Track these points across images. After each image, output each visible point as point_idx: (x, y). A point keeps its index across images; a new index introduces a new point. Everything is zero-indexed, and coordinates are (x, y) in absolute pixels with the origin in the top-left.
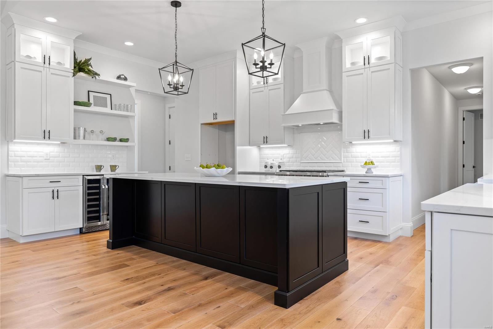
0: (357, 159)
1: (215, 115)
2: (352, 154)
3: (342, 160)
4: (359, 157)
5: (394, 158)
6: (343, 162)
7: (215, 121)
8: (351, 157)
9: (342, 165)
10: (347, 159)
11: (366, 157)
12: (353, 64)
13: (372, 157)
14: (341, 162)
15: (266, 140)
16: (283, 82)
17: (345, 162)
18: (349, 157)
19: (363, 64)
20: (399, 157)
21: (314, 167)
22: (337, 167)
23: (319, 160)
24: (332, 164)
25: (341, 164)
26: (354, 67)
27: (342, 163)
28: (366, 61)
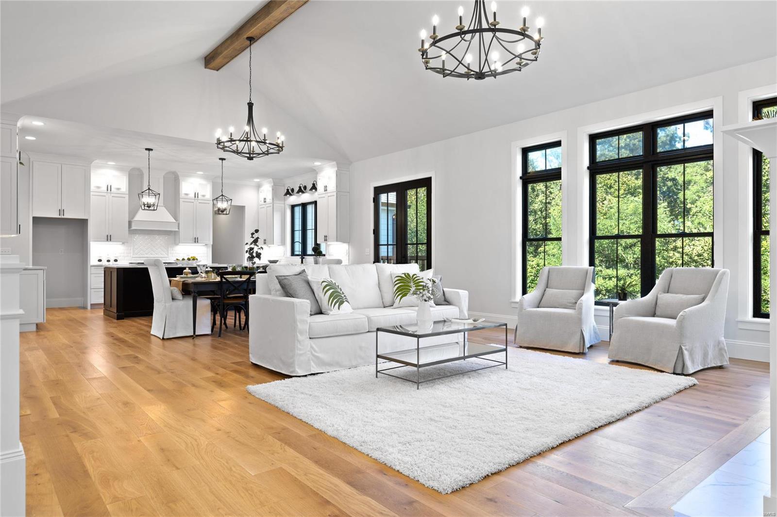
0: (179, 254)
1: (61, 211)
3: (169, 256)
4: (181, 254)
5: (205, 255)
7: (63, 217)
8: (176, 253)
10: (172, 255)
11: (187, 254)
12: (186, 194)
15: (109, 238)
16: (127, 193)
17: (171, 257)
18: (174, 253)
19: (194, 196)
23: (150, 255)
24: (160, 258)
25: (168, 258)
26: (186, 197)
28: (196, 195)
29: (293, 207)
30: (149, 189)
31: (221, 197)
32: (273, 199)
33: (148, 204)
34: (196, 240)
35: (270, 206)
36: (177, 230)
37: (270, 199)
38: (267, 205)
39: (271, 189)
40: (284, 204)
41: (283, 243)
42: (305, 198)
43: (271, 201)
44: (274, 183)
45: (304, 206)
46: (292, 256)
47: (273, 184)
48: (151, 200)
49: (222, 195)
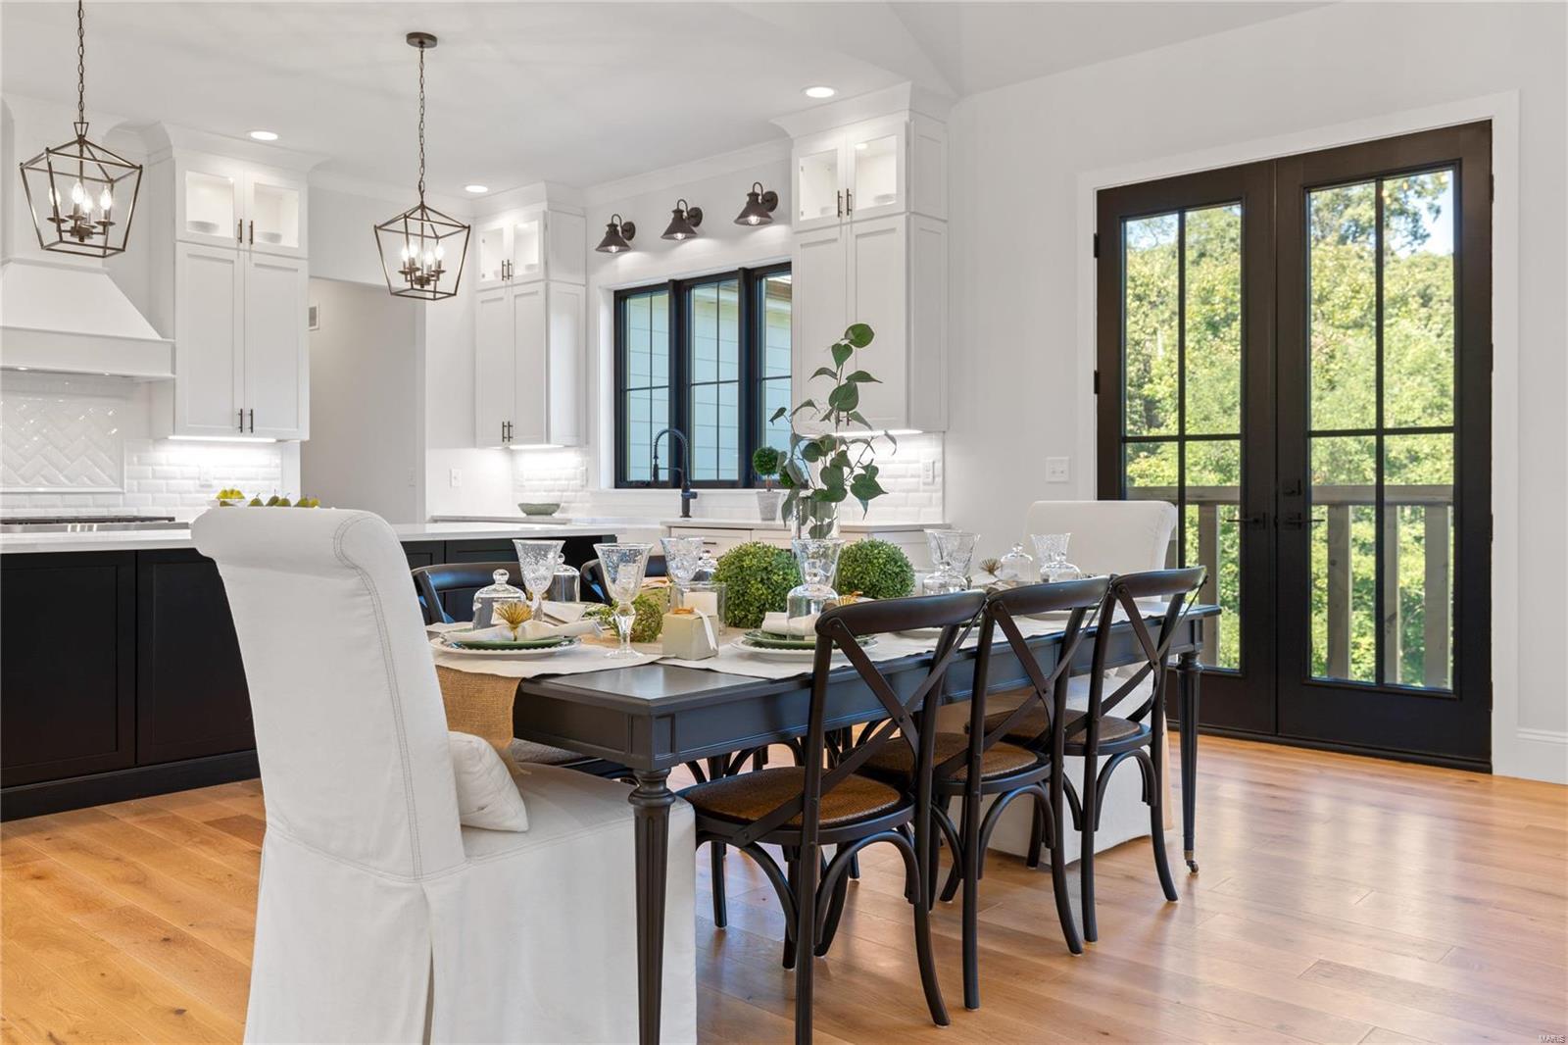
0: (169, 481)
2: (158, 468)
3: (125, 487)
4: (175, 478)
5: (267, 482)
6: (128, 492)
8: (154, 477)
9: (124, 499)
10: (139, 484)
11: (199, 479)
12: (204, 226)
13: (215, 478)
14: (120, 490)
17: (133, 492)
18: (147, 478)
19: (235, 236)
20: (278, 479)
21: (18, 507)
22: (108, 506)
23: (40, 485)
24: (89, 497)
25: (121, 497)
26: (202, 235)
27: (124, 493)
28: (244, 232)
29: (621, 297)
30: (81, 141)
31: (418, 214)
32: (546, 263)
33: (75, 217)
34: (245, 422)
35: (536, 293)
36: (169, 375)
37: (530, 267)
38: (518, 290)
39: (535, 227)
40: (586, 285)
41: (583, 438)
42: (696, 255)
43: (539, 273)
44: (549, 200)
45: (679, 291)
46: (616, 487)
47: (543, 206)
48: (87, 200)
49: (422, 207)
